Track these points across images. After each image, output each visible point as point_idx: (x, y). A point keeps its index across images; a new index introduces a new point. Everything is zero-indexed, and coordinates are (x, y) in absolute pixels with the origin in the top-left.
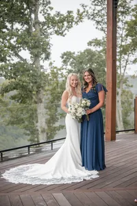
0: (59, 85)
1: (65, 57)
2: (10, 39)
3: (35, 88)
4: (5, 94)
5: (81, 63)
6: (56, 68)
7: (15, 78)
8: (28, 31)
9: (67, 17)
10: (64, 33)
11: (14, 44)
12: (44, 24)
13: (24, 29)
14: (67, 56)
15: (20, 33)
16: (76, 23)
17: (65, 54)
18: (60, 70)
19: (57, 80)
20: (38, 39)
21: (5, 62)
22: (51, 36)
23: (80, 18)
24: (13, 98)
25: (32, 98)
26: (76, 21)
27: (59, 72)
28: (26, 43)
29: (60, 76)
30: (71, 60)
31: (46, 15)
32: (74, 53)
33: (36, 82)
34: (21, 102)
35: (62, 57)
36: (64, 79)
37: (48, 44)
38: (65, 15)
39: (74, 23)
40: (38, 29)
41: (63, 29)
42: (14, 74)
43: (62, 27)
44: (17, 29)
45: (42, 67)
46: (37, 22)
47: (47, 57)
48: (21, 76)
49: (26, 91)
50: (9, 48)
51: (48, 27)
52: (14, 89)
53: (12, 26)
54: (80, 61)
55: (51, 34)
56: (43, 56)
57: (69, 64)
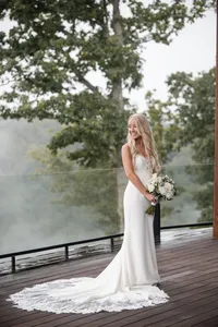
0: (164, 133)
1: (174, 81)
2: (69, 51)
3: (113, 140)
4: (58, 150)
5: (204, 93)
6: (157, 102)
7: (77, 122)
8: (102, 35)
9: (173, 8)
10: (168, 39)
11: (76, 59)
12: (130, 22)
13: (95, 32)
14: (178, 81)
15: (87, 38)
16: (191, 19)
17: (173, 77)
18: (165, 105)
19: (160, 125)
20: (118, 51)
21: (60, 92)
22: (143, 44)
23: (199, 11)
24: (74, 157)
25: (108, 157)
26: (191, 15)
27: (164, 110)
28: (97, 58)
29: (165, 117)
30: (186, 88)
31: (134, 6)
32: (191, 75)
33: (114, 129)
34: (88, 165)
35: (169, 83)
36: (172, 122)
37: (137, 59)
38: (170, 5)
39: (186, 19)
40: (120, 32)
41: (167, 31)
42: (76, 113)
43: (166, 28)
44: (82, 32)
45: (126, 101)
46: (118, 20)
47: (136, 83)
48: (89, 117)
49: (96, 144)
50: (66, 66)
51: (139, 27)
52: (75, 140)
53: (74, 27)
54: (202, 89)
55: (145, 40)
56: (129, 81)
57: (181, 94)
